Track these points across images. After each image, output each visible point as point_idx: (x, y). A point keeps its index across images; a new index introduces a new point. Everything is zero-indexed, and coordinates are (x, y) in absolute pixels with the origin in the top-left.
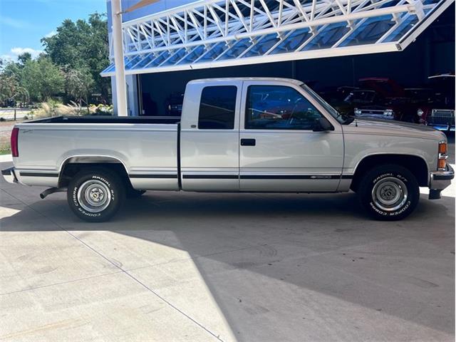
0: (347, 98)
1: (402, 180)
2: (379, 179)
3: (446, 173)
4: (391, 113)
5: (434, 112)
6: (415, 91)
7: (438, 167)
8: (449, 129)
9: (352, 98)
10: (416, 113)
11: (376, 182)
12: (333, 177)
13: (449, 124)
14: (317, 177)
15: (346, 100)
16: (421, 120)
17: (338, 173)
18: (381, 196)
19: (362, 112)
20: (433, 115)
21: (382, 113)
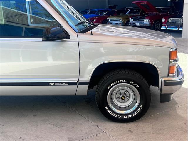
0: (127, 13)
1: (135, 86)
2: (113, 86)
3: (176, 79)
4: (148, 21)
5: (171, 20)
6: (161, 8)
7: (169, 73)
8: (179, 29)
9: (129, 13)
10: (161, 20)
11: (110, 88)
12: (71, 84)
13: (179, 27)
14: (55, 84)
15: (126, 14)
16: (164, 24)
17: (75, 80)
18: (117, 99)
19: (134, 20)
20: (170, 21)
21: (143, 20)
